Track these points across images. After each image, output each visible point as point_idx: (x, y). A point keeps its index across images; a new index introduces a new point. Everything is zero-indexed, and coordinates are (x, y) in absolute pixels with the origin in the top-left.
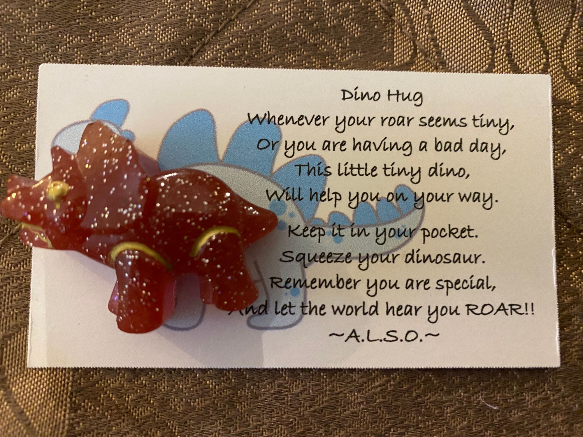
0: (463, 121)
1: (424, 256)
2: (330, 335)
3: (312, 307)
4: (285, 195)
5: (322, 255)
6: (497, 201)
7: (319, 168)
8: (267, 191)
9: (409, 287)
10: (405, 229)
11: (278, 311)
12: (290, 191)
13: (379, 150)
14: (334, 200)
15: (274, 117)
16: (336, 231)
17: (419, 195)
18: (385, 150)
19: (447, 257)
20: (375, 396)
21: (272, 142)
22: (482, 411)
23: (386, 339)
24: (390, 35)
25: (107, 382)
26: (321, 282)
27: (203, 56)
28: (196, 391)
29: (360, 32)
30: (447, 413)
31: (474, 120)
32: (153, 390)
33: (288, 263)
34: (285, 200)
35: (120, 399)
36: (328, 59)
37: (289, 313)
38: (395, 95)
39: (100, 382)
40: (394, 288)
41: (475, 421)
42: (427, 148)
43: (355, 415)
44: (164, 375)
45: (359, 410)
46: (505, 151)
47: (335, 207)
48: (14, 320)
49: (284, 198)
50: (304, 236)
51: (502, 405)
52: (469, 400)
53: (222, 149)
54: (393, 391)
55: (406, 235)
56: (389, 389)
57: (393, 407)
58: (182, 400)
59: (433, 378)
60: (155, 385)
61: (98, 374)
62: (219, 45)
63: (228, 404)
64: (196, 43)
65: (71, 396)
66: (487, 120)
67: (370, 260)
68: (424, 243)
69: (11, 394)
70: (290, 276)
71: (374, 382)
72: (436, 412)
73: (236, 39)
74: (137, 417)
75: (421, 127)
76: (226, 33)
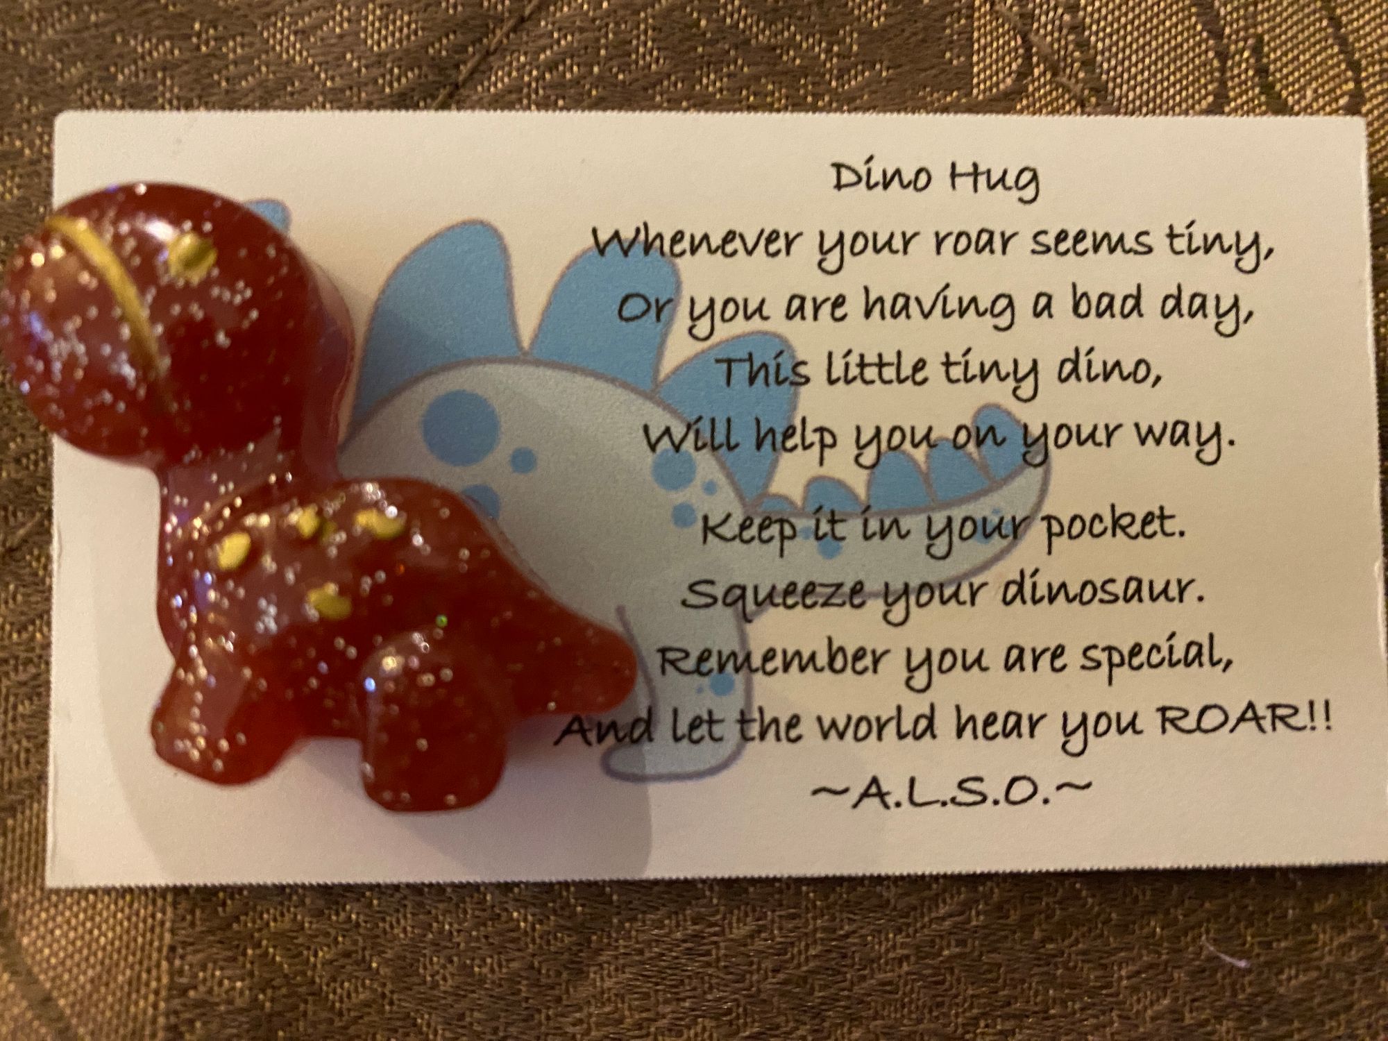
0: (1143, 239)
1: (1050, 586)
2: (815, 792)
3: (767, 719)
4: (691, 436)
5: (790, 590)
6: (1232, 443)
7: (778, 366)
8: (646, 429)
9: (1014, 665)
10: (1002, 519)
11: (679, 733)
12: (705, 427)
13: (930, 318)
14: (817, 448)
15: (660, 236)
16: (825, 527)
17: (1036, 430)
18: (946, 315)
19: (1109, 587)
20: (937, 940)
21: (657, 301)
22: (1207, 973)
23: (958, 800)
24: (963, 21)
25: (261, 918)
26: (789, 658)
27: (486, 84)
28: (486, 937)
29: (887, 15)
30: (1121, 978)
31: (1172, 236)
32: (378, 937)
33: (702, 611)
34: (692, 450)
35: (296, 960)
36: (805, 86)
37: (707, 738)
38: (968, 174)
39: (243, 918)
40: (976, 669)
41: (1188, 998)
42: (1053, 310)
43: (888, 988)
44: (405, 898)
45: (900, 976)
46: (1250, 314)
47: (821, 463)
48: (23, 766)
49: (688, 445)
50: (743, 541)
51: (1258, 955)
52: (1176, 946)
53: (528, 322)
54: (984, 927)
55: (1004, 532)
56: (974, 923)
57: (985, 967)
58: (451, 962)
59: (1084, 893)
60: (381, 925)
61: (237, 896)
62: (526, 54)
63: (567, 968)
64: (467, 51)
65: (171, 955)
66: (1205, 237)
67: (913, 599)
68: (1050, 553)
69: (18, 952)
70: (709, 645)
71: (937, 906)
72: (1092, 977)
73: (569, 38)
74: (337, 1005)
75: (1036, 257)
76: (543, 23)
